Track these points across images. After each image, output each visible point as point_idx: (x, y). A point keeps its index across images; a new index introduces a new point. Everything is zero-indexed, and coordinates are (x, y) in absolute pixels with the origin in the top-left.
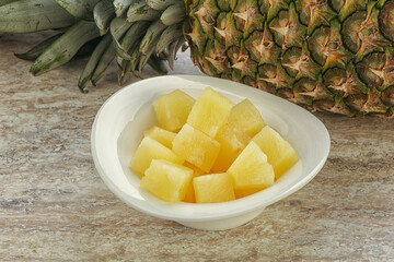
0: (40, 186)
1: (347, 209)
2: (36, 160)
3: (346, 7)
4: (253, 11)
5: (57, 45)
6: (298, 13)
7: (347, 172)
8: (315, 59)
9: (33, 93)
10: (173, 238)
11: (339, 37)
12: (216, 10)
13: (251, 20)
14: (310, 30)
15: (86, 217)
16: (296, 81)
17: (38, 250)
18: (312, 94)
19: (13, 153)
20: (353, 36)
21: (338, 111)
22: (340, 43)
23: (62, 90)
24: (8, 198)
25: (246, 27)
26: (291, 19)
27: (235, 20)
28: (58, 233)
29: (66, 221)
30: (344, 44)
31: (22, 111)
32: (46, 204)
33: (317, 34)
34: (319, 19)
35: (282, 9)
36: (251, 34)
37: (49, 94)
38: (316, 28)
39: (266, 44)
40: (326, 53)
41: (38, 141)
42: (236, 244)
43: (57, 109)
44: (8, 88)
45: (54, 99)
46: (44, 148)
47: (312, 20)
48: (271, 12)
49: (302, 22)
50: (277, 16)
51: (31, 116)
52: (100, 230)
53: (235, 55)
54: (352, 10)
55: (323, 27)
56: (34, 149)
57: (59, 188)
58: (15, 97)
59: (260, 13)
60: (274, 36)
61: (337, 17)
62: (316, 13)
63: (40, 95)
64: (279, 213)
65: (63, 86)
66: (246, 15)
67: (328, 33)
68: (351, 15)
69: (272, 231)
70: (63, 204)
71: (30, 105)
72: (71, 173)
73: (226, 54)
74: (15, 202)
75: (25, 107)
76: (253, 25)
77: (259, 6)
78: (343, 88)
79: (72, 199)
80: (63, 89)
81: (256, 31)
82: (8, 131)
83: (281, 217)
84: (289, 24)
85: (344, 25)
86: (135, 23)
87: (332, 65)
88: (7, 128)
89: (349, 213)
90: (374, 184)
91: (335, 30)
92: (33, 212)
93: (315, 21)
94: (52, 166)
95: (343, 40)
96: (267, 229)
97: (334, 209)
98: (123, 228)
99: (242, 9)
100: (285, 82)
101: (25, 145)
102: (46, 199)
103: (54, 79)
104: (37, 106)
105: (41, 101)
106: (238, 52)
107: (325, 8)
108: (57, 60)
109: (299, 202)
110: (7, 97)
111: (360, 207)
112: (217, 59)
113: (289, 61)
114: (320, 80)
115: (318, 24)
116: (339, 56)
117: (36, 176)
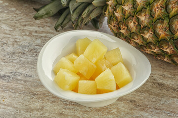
0: (19, 71)
1: (156, 109)
2: (22, 59)
3: (173, 11)
4: (131, 6)
5: (47, 7)
6: (151, 11)
7: (164, 91)
8: (156, 34)
9: (34, 28)
10: (68, 107)
11: (168, 26)
12: (116, 3)
13: (129, 10)
14: (154, 20)
15: (33, 89)
16: (148, 43)
17: (6, 100)
18: (155, 51)
19: (14, 53)
20: (174, 26)
21: (168, 61)
22: (168, 28)
23: (47, 29)
24: (2, 74)
25: (127, 13)
26: (147, 13)
27: (123, 9)
28: (18, 94)
29: (24, 89)
30: (170, 30)
31: (26, 35)
32: (18, 80)
33: (158, 23)
34: (159, 15)
35: (143, 8)
36: (128, 17)
37: (41, 29)
38: (158, 19)
39: (134, 23)
40: (160, 32)
41: (27, 50)
42: (96, 115)
43: (42, 37)
44: (24, 23)
45: (42, 32)
46: (28, 54)
47: (156, 15)
48: (139, 8)
49: (152, 16)
50: (141, 11)
51: (29, 38)
52: (37, 96)
53: (121, 26)
54: (176, 13)
55: (161, 19)
56: (24, 53)
57: (27, 73)
58: (25, 28)
59: (134, 8)
60: (138, 20)
61: (168, 16)
62: (159, 12)
63: (37, 29)
64: (123, 105)
65: (49, 27)
66: (127, 8)
67: (162, 23)
68: (175, 16)
69: (116, 113)
70: (25, 81)
71: (31, 33)
72: (35, 67)
73: (118, 25)
74: (5, 76)
75: (28, 33)
76: (130, 13)
77: (134, 5)
78: (168, 50)
79: (30, 80)
80: (49, 28)
81: (131, 16)
82: (15, 43)
83: (123, 107)
84: (146, 15)
85: (171, 20)
86: (83, 3)
87: (163, 39)
88: (16, 41)
89: (157, 111)
90: (175, 99)
91: (166, 22)
92: (10, 82)
93: (158, 16)
94: (28, 63)
95: (169, 27)
96: (113, 111)
97: (150, 108)
98: (47, 98)
99: (126, 5)
100: (142, 43)
101: (20, 51)
102: (19, 77)
103: (46, 23)
104: (33, 34)
105: (36, 32)
106: (122, 25)
107: (163, 11)
108: (47, 14)
109: (135, 101)
110: (22, 28)
111: (163, 109)
112: (114, 26)
113: (144, 33)
114: (157, 45)
115: (159, 18)
116: (167, 35)
117: (19, 66)
